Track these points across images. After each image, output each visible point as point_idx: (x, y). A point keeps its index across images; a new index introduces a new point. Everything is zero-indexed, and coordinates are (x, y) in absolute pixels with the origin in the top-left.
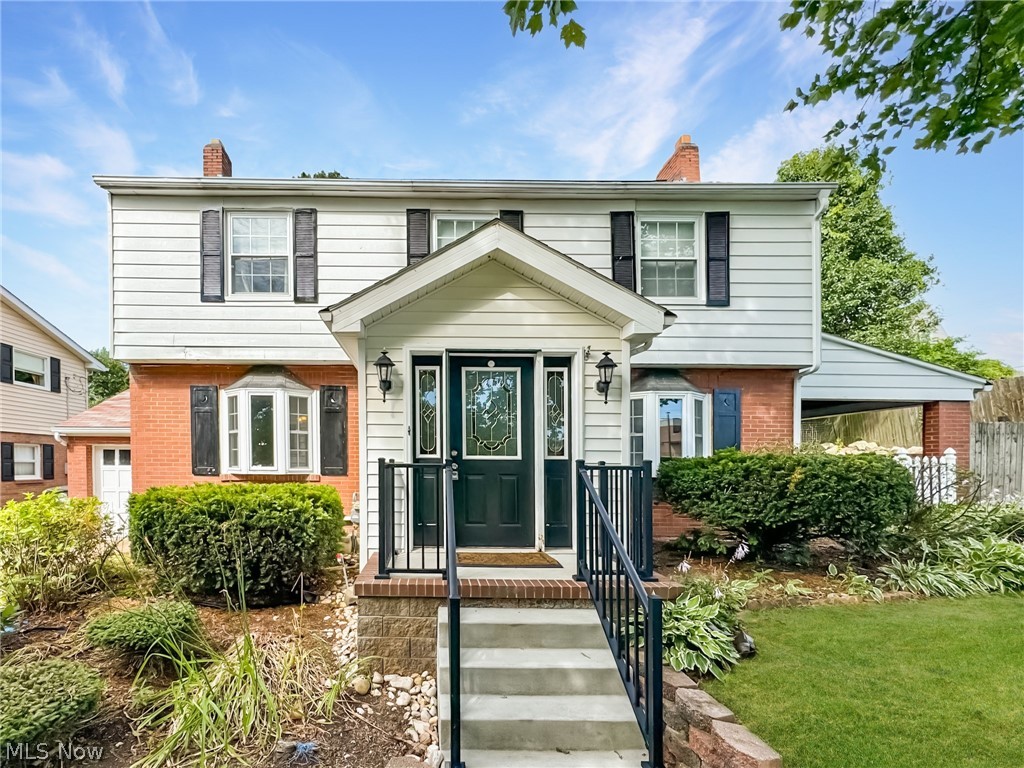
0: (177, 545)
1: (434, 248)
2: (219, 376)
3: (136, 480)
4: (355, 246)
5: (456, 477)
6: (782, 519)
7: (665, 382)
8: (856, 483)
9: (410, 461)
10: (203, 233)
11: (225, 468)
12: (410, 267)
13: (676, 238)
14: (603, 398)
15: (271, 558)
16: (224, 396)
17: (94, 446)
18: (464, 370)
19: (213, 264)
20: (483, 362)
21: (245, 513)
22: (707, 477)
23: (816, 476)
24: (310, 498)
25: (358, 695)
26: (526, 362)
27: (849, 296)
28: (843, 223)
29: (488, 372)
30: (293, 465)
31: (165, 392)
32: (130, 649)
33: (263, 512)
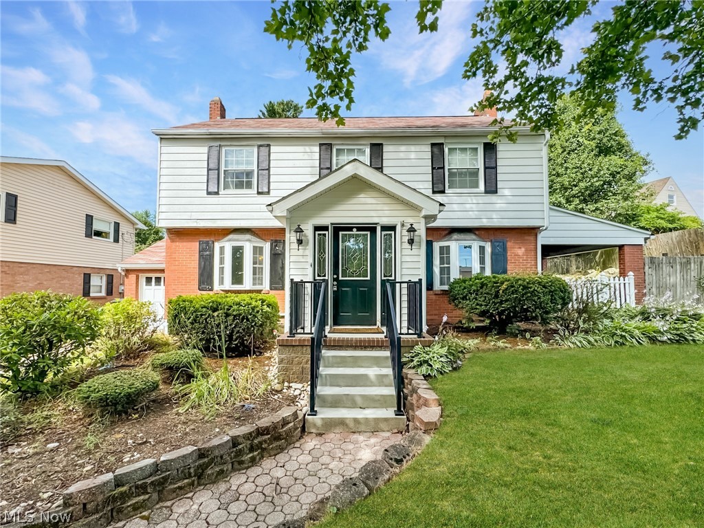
0: (192, 323)
1: (334, 168)
2: (215, 234)
3: (167, 292)
4: (291, 163)
5: (335, 289)
6: (497, 309)
7: (462, 236)
8: (532, 289)
9: (312, 280)
10: (208, 158)
11: (217, 287)
12: (321, 178)
13: (467, 156)
14: (410, 247)
15: (239, 331)
16: (217, 246)
17: (140, 275)
18: (341, 233)
19: (213, 174)
20: (350, 229)
21: (226, 307)
22: (465, 288)
23: (513, 287)
24: (260, 300)
25: (276, 391)
26: (372, 230)
27: (595, 179)
28: (593, 135)
29: (353, 235)
30: (254, 284)
31: (185, 244)
32: (170, 368)
33: (235, 307)
